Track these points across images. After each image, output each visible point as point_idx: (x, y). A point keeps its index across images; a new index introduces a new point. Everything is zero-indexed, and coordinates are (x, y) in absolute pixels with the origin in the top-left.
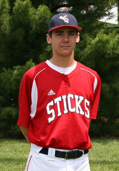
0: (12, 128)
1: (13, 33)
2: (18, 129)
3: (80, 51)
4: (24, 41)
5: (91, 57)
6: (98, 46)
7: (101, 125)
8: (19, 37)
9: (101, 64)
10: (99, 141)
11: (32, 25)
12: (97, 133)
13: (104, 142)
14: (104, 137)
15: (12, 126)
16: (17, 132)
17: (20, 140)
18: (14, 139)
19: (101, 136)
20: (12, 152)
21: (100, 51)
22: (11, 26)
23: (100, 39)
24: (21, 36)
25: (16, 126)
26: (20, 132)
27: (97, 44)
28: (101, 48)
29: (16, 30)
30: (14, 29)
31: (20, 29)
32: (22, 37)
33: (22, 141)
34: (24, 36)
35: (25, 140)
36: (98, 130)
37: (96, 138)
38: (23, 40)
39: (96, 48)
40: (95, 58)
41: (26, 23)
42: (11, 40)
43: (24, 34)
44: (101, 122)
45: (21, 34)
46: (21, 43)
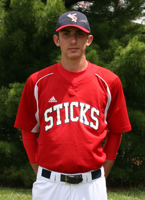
0: (6, 172)
1: (10, 36)
2: (13, 173)
3: (105, 64)
4: (25, 48)
5: (121, 73)
6: (131, 57)
7: (131, 171)
8: (18, 42)
9: (134, 83)
10: (127, 194)
11: (37, 25)
12: (125, 181)
13: (134, 194)
14: (136, 187)
15: (6, 168)
16: (12, 177)
17: (16, 188)
18: (8, 187)
19: (131, 186)
21: (133, 65)
22: (8, 26)
23: (132, 49)
24: (22, 40)
25: (11, 169)
26: (16, 178)
27: (130, 55)
28: (135, 61)
29: (14, 32)
30: (11, 30)
31: (20, 30)
32: (22, 43)
33: (19, 190)
34: (25, 41)
36: (128, 178)
37: (124, 189)
39: (128, 60)
40: (125, 75)
41: (28, 22)
42: (7, 46)
43: (24, 37)
44: (132, 166)
45: (21, 38)
46: (21, 50)
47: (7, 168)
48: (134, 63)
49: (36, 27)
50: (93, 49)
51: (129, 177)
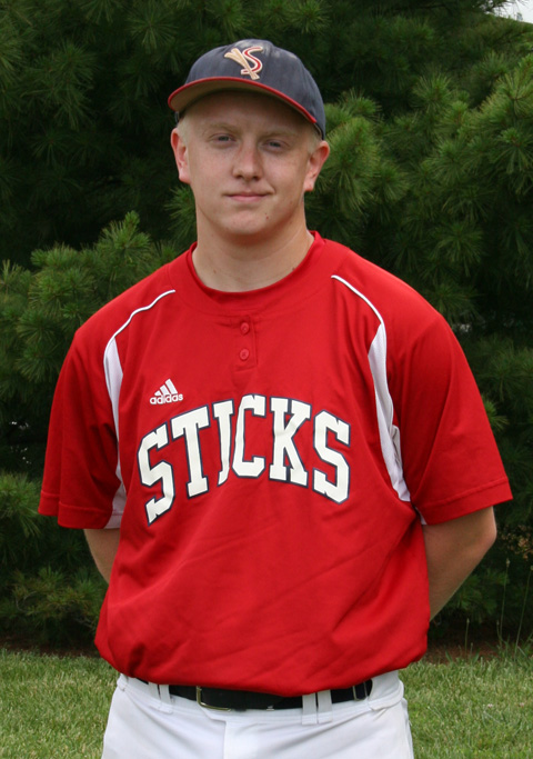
0: (21, 591)
1: (30, 70)
2: (49, 597)
3: (399, 171)
4: (89, 115)
5: (461, 204)
6: (502, 143)
7: (504, 580)
8: (63, 94)
9: (514, 244)
10: (489, 669)
11: (137, 24)
12: (480, 621)
13: (517, 672)
14: (520, 644)
15: (21, 576)
16: (45, 612)
17: (61, 655)
18: (27, 647)
19: (500, 637)
20: (17, 730)
21: (510, 170)
22: (22, 31)
23: (510, 109)
24: (76, 86)
25: (42, 579)
26: (61, 615)
27: (498, 132)
28: (517, 158)
29: (47, 53)
30: (35, 47)
31: (70, 47)
32: (79, 96)
33: (70, 663)
34: (91, 87)
35: (84, 658)
36: (491, 607)
37: (475, 650)
38: (84, 110)
39: (490, 154)
40: (478, 211)
41: (104, 13)
42: (19, 109)
43: (88, 73)
44: (508, 562)
45: (74, 77)
46: (73, 124)
47: (26, 577)
48: (516, 164)
49: (133, 32)
50: (354, 115)
51: (495, 606)
